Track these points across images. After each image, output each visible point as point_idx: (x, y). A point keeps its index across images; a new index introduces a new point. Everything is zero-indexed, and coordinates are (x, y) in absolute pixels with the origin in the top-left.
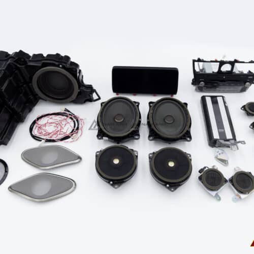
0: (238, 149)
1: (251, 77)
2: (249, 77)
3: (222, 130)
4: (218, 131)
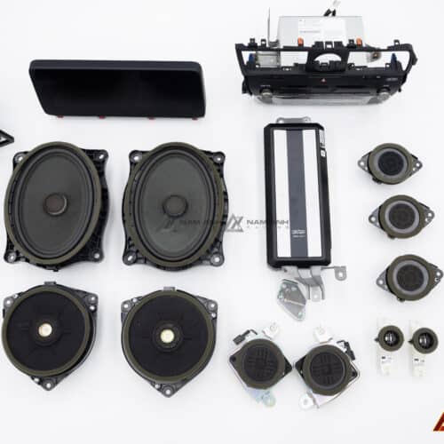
0: (323, 298)
1: (394, 79)
2: (389, 79)
3: (302, 232)
4: (292, 235)
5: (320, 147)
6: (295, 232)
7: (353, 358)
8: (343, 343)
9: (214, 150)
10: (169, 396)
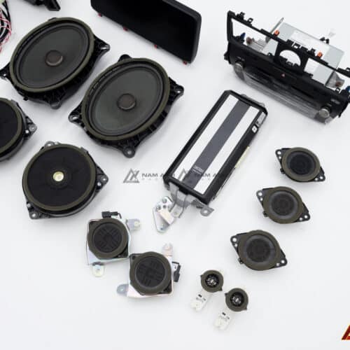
1: (337, 103)
2: (333, 100)
3: (201, 170)
4: (192, 168)
5: (254, 123)
6: (197, 168)
7: (176, 280)
8: (177, 265)
9: (178, 83)
10: (32, 218)
